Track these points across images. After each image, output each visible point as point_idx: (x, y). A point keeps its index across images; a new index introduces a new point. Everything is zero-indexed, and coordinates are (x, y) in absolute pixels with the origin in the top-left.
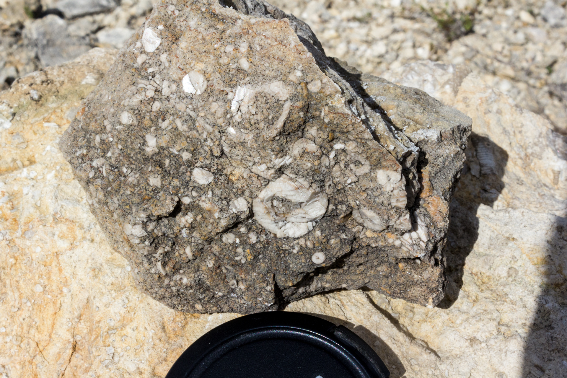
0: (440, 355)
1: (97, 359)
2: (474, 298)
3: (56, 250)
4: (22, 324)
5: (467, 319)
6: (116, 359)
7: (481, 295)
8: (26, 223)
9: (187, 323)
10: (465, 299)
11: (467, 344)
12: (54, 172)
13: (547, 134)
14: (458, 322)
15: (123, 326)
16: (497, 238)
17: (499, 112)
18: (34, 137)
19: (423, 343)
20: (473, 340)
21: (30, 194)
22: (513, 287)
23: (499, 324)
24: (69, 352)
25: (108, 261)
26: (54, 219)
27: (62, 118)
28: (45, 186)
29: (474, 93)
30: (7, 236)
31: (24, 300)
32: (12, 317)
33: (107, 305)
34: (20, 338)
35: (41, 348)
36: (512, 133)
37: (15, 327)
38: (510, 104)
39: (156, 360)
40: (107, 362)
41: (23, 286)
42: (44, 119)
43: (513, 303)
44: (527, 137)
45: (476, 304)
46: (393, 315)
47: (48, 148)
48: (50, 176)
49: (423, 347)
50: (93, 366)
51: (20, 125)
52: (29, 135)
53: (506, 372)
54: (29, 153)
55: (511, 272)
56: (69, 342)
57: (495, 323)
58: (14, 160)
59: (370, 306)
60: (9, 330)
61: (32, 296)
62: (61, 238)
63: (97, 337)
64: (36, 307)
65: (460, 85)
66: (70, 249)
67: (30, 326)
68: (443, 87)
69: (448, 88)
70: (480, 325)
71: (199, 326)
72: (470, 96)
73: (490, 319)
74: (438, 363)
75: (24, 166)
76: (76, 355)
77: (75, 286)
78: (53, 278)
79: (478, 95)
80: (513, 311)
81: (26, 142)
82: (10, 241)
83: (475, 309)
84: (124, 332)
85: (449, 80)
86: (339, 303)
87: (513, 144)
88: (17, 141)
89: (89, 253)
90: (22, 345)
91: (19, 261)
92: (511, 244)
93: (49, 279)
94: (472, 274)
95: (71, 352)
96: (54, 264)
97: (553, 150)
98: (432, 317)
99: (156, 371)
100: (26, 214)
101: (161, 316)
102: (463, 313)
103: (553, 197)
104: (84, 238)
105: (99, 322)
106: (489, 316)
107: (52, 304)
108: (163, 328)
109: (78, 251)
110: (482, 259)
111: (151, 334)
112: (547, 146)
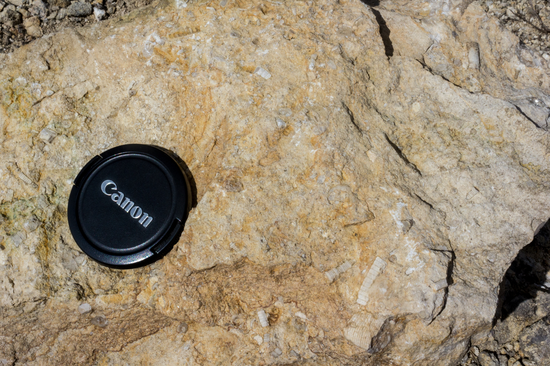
0: (422, 173)
1: (229, 152)
2: (448, 144)
3: (209, 86)
4: (187, 125)
5: (441, 156)
6: (239, 153)
7: (452, 143)
8: (193, 68)
9: (280, 138)
10: (443, 144)
11: (439, 169)
12: (211, 38)
13: (516, 46)
14: (436, 156)
15: (245, 135)
16: (468, 110)
17: (488, 29)
18: (200, 15)
19: (413, 166)
20: (442, 168)
21: (196, 50)
22: (471, 140)
23: (459, 161)
24: (212, 144)
25: (238, 96)
26: (210, 67)
27: (217, 5)
28: (205, 47)
29: (474, 14)
30: (182, 74)
31: (189, 112)
32: (181, 121)
33: (237, 122)
34: (185, 133)
35: (196, 140)
36: (494, 43)
37: (183, 127)
38: (496, 24)
39: (262, 156)
40: (234, 153)
41: (189, 104)
42: (207, 4)
43: (470, 150)
44: (503, 47)
45: (448, 148)
46: (399, 147)
47: (208, 23)
48: (208, 41)
49: (413, 168)
50: (226, 155)
51: (192, 6)
52: (197, 13)
53: (458, 188)
54: (196, 24)
55: (472, 132)
56: (213, 139)
57: (457, 160)
58: (188, 28)
59: (386, 141)
60: (179, 128)
61: (194, 110)
62: (213, 79)
63: (229, 139)
64: (195, 117)
65: (466, 8)
66: (218, 87)
67: (191, 127)
68: (455, 8)
69: (458, 10)
70: (448, 160)
71: (287, 140)
72: (471, 16)
73: (454, 158)
74: (420, 178)
75: (193, 32)
76: (216, 146)
77: (218, 108)
78: (207, 102)
79: (476, 17)
80: (469, 154)
81: (195, 17)
82: (183, 77)
83: (447, 150)
84: (245, 138)
85: (459, 4)
86: (368, 137)
87: (493, 50)
88: (190, 16)
89: (228, 90)
90: (186, 137)
91: (187, 89)
92: (475, 115)
93: (204, 102)
94: (449, 129)
95: (213, 144)
96: (207, 94)
97: (518, 57)
98: (422, 152)
99: (261, 162)
100: (193, 62)
101: (266, 132)
102: (440, 152)
103: (512, 87)
104: (226, 81)
105: (231, 130)
106: (454, 156)
107: (204, 117)
108: (267, 139)
109: (222, 88)
110: (457, 122)
111: (260, 142)
112: (515, 54)
